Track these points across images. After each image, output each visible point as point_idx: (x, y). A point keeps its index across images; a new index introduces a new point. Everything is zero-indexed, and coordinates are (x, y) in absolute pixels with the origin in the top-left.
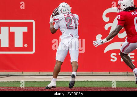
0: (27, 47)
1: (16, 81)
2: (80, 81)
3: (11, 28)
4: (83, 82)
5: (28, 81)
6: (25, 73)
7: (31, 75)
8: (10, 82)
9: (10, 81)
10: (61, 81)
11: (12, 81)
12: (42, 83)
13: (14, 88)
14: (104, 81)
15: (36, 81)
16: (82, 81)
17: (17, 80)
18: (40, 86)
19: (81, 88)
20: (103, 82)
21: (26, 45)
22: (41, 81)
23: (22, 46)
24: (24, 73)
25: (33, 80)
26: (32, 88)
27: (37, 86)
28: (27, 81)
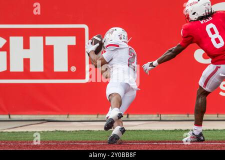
0: (75, 71)
1: (56, 131)
2: (168, 131)
3: (47, 38)
4: (173, 131)
5: (78, 130)
6: (72, 117)
7: (83, 119)
8: (48, 132)
9: (46, 130)
10: (134, 131)
11: (49, 130)
12: (102, 133)
13: (53, 142)
14: (209, 130)
15: (91, 131)
16: (170, 131)
17: (58, 129)
18: (98, 139)
19: (169, 142)
20: (207, 132)
21: (73, 69)
22: (99, 131)
23: (66, 70)
24: (70, 116)
25: (87, 129)
26: (84, 143)
27: (94, 139)
28: (76, 131)
